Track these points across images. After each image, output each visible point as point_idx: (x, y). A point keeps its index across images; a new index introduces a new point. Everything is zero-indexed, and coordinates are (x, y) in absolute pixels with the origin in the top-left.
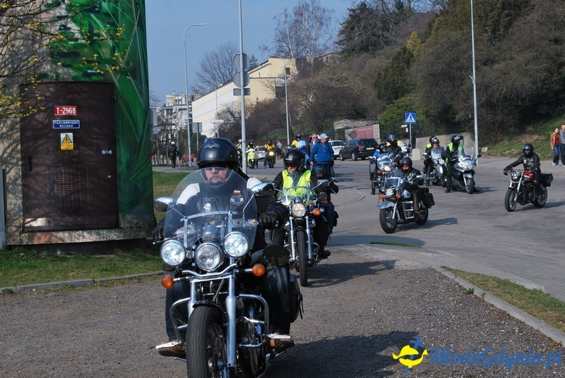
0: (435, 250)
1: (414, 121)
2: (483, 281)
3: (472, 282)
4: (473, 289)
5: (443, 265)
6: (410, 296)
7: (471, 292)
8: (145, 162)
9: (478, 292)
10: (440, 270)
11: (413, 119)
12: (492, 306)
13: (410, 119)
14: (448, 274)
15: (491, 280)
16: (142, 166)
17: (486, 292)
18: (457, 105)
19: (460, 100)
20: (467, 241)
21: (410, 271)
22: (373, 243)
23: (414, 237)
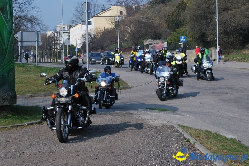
0: (181, 114)
1: (185, 41)
2: (197, 134)
3: (191, 135)
4: (190, 139)
5: (179, 123)
7: (189, 141)
8: (9, 61)
9: (192, 141)
10: (175, 126)
11: (184, 40)
12: (198, 150)
13: (183, 40)
14: (180, 129)
15: (203, 133)
16: (7, 64)
17: (196, 141)
18: (208, 33)
19: (210, 30)
20: (202, 108)
21: (159, 127)
22: (147, 109)
23: (173, 105)
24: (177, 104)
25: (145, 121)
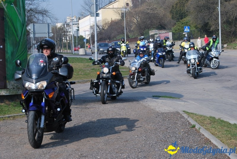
0: (186, 101)
2: (202, 120)
3: (196, 121)
4: (195, 125)
5: (184, 110)
6: (160, 128)
7: (194, 127)
8: (22, 52)
9: (197, 127)
10: (181, 113)
12: (203, 135)
13: (187, 30)
14: (185, 116)
15: (207, 119)
16: (20, 55)
17: (201, 127)
18: (211, 23)
19: (213, 20)
20: (206, 95)
21: (166, 113)
22: (153, 96)
23: (178, 93)
24: (182, 91)
25: (152, 108)
